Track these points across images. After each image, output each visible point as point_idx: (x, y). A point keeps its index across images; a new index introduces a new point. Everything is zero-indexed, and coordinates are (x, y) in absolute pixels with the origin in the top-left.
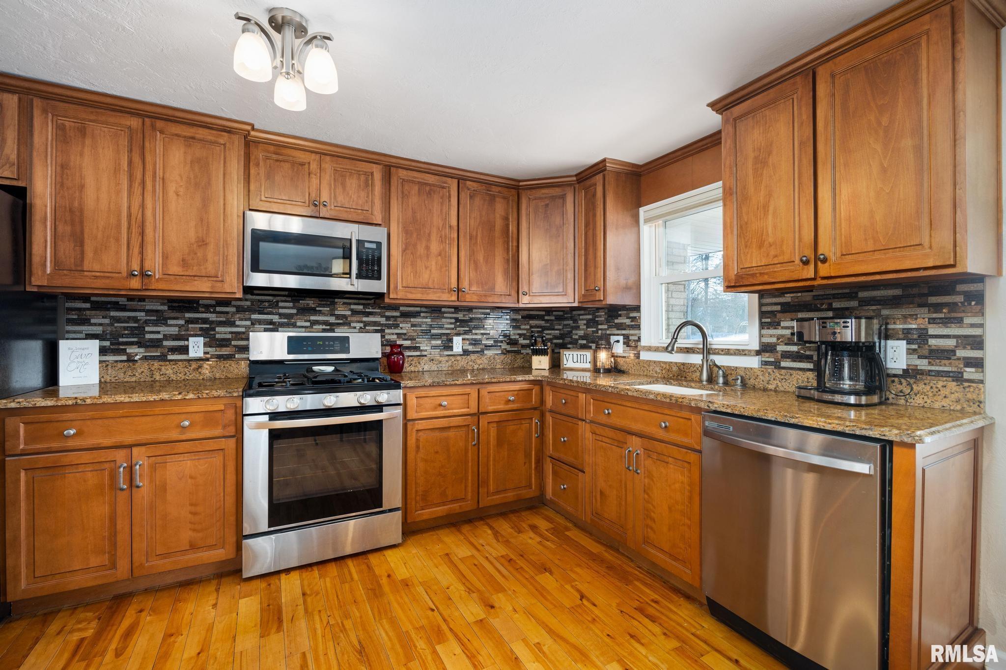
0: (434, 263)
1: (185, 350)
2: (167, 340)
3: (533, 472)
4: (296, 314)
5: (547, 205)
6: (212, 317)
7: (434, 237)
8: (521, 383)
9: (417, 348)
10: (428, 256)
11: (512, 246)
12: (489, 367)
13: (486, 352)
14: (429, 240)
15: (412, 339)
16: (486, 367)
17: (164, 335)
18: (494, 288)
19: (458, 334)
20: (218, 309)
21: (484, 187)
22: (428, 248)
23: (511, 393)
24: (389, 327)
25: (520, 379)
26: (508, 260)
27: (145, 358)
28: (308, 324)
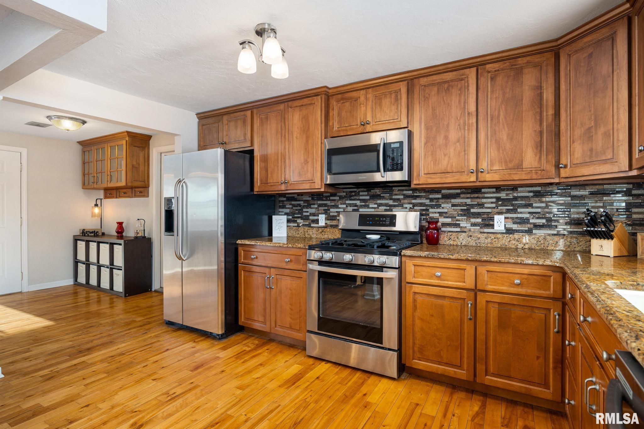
0: (452, 150)
1: (317, 221)
2: (311, 216)
3: (551, 371)
4: (369, 200)
5: (590, 55)
6: (328, 203)
7: (452, 127)
8: (530, 267)
9: (457, 225)
10: (446, 145)
11: (547, 115)
12: (537, 248)
13: (534, 231)
14: (447, 130)
15: (453, 217)
16: (533, 247)
17: (310, 213)
18: (522, 165)
19: (500, 213)
20: (331, 198)
21: (508, 64)
22: (446, 138)
23: (518, 276)
24: (432, 207)
25: (530, 262)
26: (541, 133)
27: (303, 225)
28: (376, 206)
